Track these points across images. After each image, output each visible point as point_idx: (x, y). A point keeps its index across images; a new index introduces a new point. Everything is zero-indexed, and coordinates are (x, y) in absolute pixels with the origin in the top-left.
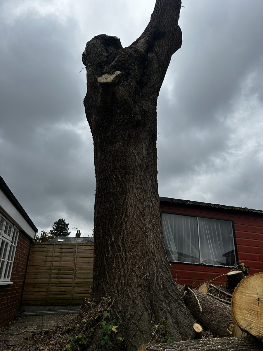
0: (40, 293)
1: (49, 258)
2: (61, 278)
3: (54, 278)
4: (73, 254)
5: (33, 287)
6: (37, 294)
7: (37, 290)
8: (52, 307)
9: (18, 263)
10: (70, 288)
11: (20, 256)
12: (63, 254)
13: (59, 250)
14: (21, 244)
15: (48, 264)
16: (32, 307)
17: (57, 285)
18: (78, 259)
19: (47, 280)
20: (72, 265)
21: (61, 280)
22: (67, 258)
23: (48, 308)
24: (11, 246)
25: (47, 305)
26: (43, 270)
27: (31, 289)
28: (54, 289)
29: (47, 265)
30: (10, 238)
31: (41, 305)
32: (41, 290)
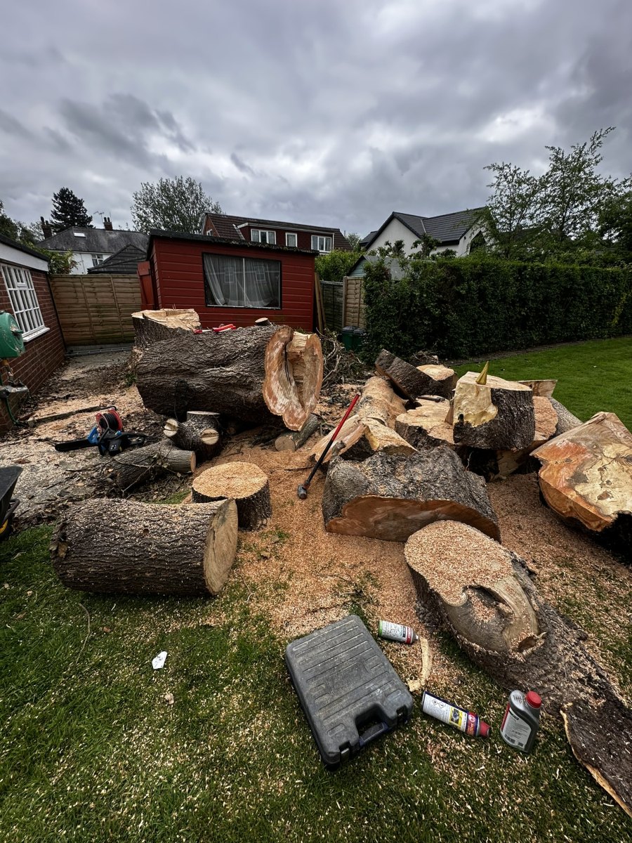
0: (83, 333)
1: (80, 295)
2: (103, 316)
3: (94, 316)
4: (109, 289)
5: (73, 327)
6: (80, 333)
7: (79, 330)
8: (103, 346)
9: (45, 306)
10: (118, 326)
11: (43, 298)
12: (97, 289)
13: (89, 284)
14: (38, 284)
15: (82, 301)
16: (81, 347)
17: (101, 324)
18: (117, 294)
19: (87, 319)
20: (112, 301)
21: (104, 318)
22: (103, 294)
23: (98, 346)
24: (30, 291)
25: (96, 344)
26: (78, 309)
27: (71, 329)
28: (100, 328)
29: (80, 302)
30: (25, 283)
31: (90, 344)
32: (84, 330)
